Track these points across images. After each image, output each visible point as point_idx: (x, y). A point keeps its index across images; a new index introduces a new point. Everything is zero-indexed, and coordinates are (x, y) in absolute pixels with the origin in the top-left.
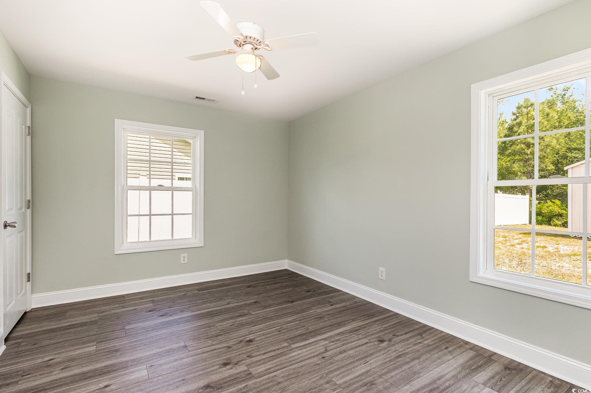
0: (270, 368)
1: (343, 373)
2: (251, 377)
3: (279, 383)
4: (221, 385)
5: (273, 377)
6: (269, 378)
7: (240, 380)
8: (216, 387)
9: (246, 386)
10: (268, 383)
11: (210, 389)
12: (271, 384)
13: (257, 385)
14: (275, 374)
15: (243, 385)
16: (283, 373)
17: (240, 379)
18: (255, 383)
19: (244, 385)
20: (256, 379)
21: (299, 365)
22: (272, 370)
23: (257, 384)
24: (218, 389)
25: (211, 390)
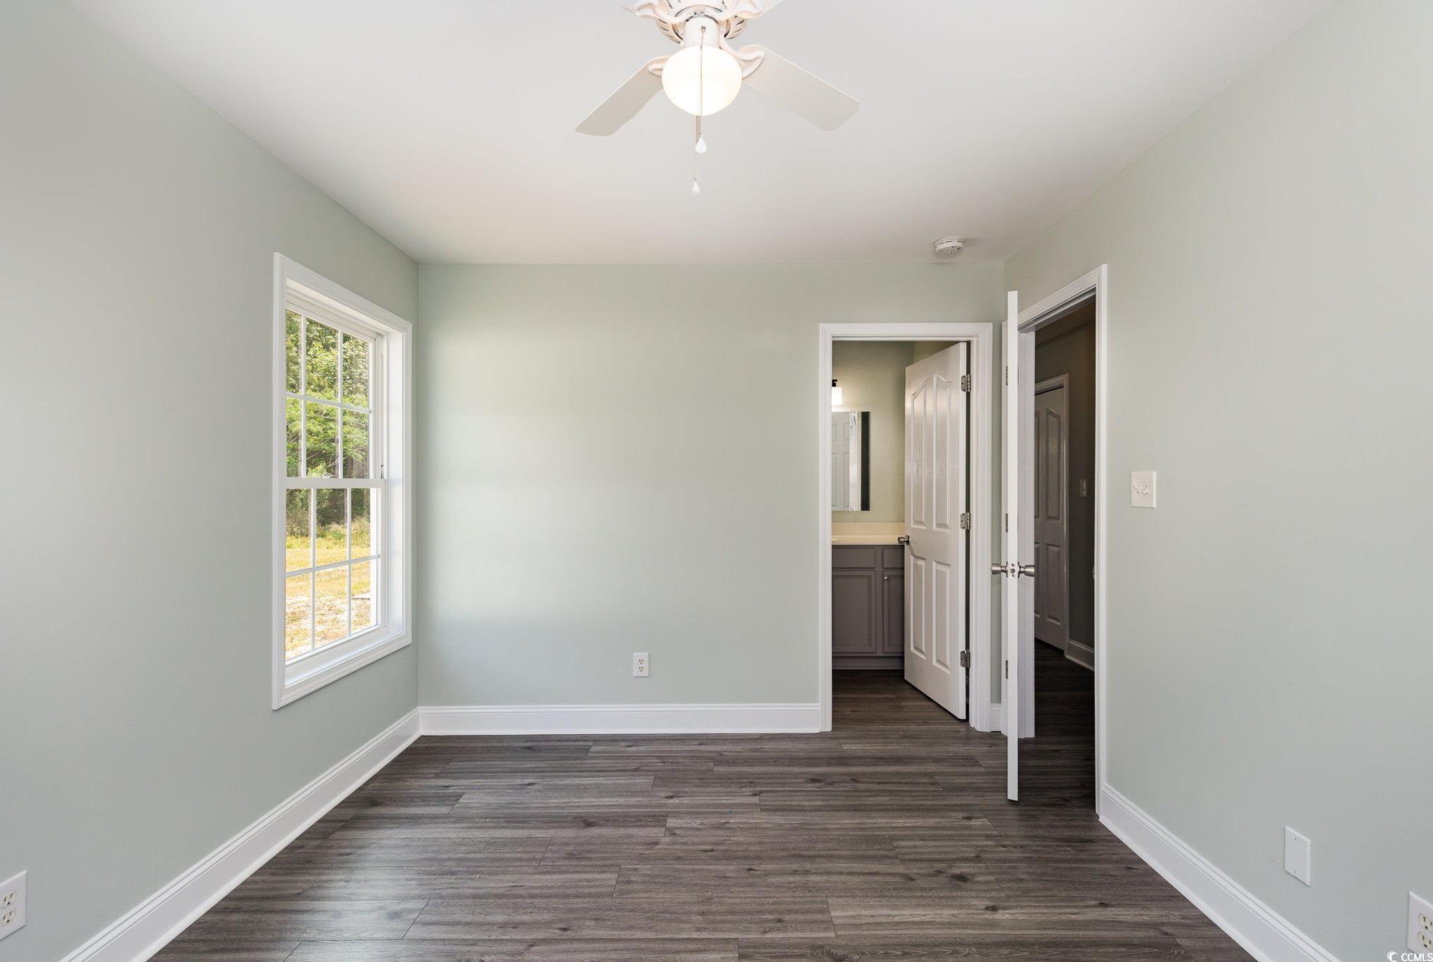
0: (692, 952)
1: (588, 887)
2: (745, 947)
3: (703, 914)
4: (812, 955)
5: (706, 929)
6: (714, 930)
7: (772, 950)
8: (823, 953)
9: (765, 932)
10: (722, 922)
11: (837, 954)
12: (718, 918)
13: (745, 925)
14: (695, 935)
15: (771, 936)
16: (680, 930)
17: (769, 953)
18: (747, 931)
19: (768, 936)
20: (737, 939)
21: (632, 933)
22: (691, 946)
23: (744, 927)
24: (821, 947)
25: (835, 951)
